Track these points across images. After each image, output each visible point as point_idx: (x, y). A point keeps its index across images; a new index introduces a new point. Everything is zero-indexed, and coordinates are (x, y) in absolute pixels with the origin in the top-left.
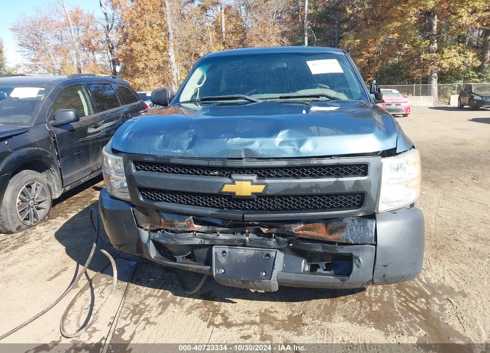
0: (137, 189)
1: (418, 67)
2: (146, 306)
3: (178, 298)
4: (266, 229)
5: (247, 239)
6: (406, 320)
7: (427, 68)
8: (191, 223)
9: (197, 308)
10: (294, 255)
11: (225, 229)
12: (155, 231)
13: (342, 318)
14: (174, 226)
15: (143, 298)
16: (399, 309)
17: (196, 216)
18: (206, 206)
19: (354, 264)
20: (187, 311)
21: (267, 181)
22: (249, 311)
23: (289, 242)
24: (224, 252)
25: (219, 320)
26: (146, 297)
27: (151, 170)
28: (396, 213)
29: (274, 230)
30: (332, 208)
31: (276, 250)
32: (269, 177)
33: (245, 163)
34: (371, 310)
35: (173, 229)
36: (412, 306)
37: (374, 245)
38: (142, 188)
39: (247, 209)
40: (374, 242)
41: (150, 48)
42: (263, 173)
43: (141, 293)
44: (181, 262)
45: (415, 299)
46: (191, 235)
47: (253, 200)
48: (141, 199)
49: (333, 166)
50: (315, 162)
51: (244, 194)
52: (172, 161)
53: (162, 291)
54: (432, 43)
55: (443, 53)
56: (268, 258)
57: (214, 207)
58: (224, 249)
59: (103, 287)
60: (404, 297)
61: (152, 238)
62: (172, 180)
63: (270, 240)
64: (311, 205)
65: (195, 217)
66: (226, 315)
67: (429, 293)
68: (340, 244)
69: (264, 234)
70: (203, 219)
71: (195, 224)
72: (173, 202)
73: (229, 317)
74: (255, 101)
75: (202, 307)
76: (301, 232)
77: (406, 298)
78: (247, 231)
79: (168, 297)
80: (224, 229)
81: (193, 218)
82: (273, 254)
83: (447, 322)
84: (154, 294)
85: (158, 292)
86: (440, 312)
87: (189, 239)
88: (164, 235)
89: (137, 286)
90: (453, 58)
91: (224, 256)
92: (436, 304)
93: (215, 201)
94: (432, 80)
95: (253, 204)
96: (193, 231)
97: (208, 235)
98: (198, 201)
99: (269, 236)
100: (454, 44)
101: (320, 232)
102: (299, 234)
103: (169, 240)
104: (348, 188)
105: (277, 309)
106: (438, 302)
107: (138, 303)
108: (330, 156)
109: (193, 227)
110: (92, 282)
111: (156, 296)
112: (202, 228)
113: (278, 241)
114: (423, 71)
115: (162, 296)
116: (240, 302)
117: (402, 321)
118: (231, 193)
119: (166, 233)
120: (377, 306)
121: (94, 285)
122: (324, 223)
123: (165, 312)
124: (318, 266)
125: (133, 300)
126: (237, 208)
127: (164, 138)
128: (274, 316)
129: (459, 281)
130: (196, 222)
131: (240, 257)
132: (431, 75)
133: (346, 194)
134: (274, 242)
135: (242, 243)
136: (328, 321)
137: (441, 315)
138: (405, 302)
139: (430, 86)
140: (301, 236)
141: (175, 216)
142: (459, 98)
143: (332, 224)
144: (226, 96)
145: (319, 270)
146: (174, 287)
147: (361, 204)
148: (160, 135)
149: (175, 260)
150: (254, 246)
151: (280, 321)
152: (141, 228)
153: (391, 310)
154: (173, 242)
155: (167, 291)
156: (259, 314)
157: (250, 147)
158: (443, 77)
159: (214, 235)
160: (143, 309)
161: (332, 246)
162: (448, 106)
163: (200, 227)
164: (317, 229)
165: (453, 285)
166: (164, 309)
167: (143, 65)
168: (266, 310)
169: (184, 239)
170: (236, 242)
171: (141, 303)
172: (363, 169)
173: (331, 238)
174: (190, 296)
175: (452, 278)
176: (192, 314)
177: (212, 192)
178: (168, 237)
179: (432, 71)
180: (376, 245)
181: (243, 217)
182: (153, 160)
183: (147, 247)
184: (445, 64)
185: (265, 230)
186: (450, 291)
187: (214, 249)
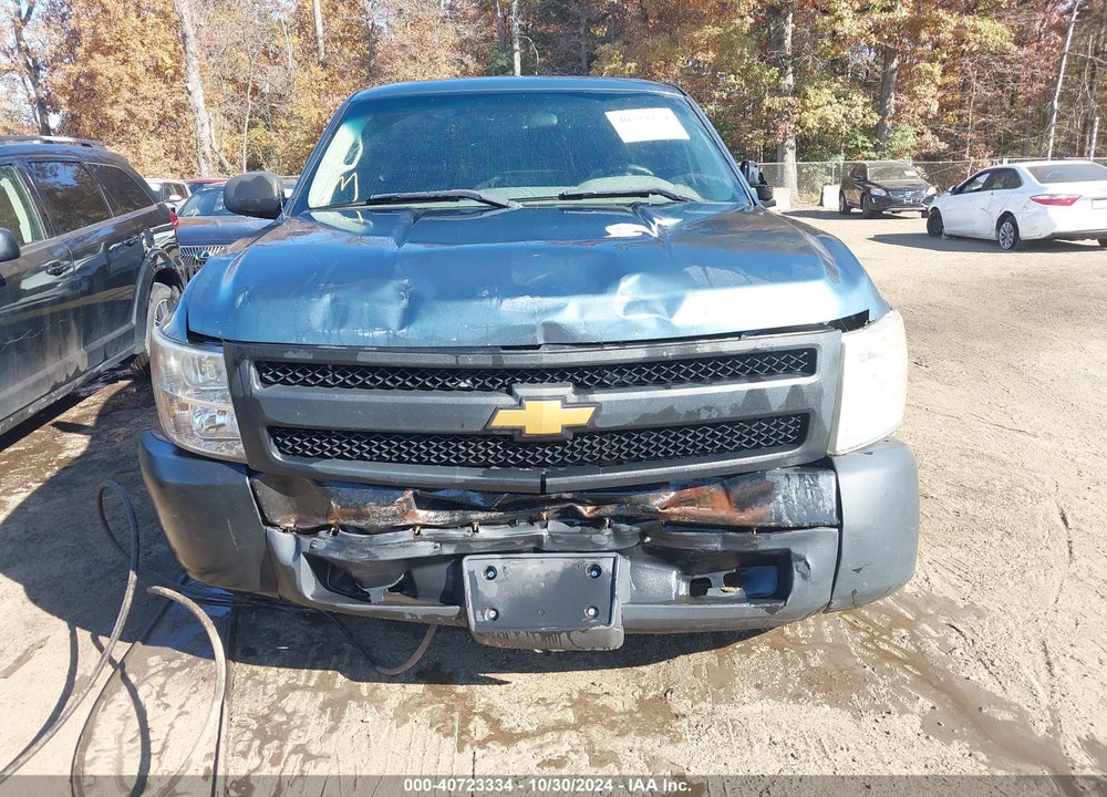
0: (266, 432)
1: (756, 125)
2: (290, 716)
3: (365, 687)
4: (589, 508)
5: (544, 533)
6: (884, 680)
7: (775, 129)
8: (410, 507)
9: (420, 705)
10: (653, 562)
11: (493, 514)
12: (313, 532)
13: (754, 691)
14: (367, 516)
15: (275, 697)
16: (863, 657)
17: (422, 489)
18: (448, 464)
19: (795, 572)
20: (396, 716)
21: (600, 397)
22: (543, 699)
23: (643, 535)
24: (490, 569)
25: (479, 728)
26: (284, 692)
27: (304, 383)
28: (871, 453)
29: (610, 509)
30: (739, 451)
31: (613, 554)
32: (603, 386)
33: (547, 358)
34: (807, 665)
35: (362, 524)
36: (885, 647)
37: (835, 527)
38: (279, 428)
39: (547, 465)
40: (835, 521)
41: (140, 70)
42: (586, 378)
43: (265, 684)
44: (381, 602)
45: (887, 632)
46: (408, 534)
47: (563, 443)
48: (277, 456)
49: (742, 356)
50: (705, 348)
51: (545, 431)
52: (362, 358)
53: (317, 673)
54: (782, 74)
55: (805, 96)
56: (594, 573)
57: (467, 464)
58: (491, 563)
59: (161, 680)
60: (864, 630)
61: (306, 548)
62: (361, 405)
63: (599, 533)
64: (694, 446)
65: (418, 491)
66: (494, 715)
67: (909, 616)
68: (762, 530)
69: (586, 518)
70: (441, 494)
71: (419, 508)
72: (361, 458)
73: (503, 718)
74: (504, 204)
75: (431, 703)
76: (675, 510)
77: (868, 632)
78: (544, 515)
79: (338, 686)
80: (489, 514)
81: (415, 495)
82: (607, 565)
83: (965, 675)
84: (301, 683)
85: (309, 677)
86: (944, 654)
87: (403, 545)
88: (340, 542)
89: (250, 667)
90: (828, 107)
91: (489, 578)
92: (931, 637)
93: (470, 451)
94: (786, 153)
95: (563, 453)
96: (413, 526)
97: (452, 533)
98: (428, 453)
99: (597, 523)
100: (828, 79)
101: (716, 506)
102: (672, 514)
103: (355, 551)
104: (777, 405)
105: (606, 687)
106: (933, 633)
107: (266, 711)
108: (738, 335)
109: (414, 515)
110: (126, 670)
111: (305, 688)
112: (436, 517)
113: (617, 534)
114: (768, 134)
115: (323, 685)
116: (514, 678)
117: (877, 683)
118: (513, 429)
119: (343, 536)
120: (816, 656)
121: (133, 678)
122: (723, 485)
123: (343, 725)
124: (707, 583)
125: (251, 704)
126: (524, 465)
127: (334, 301)
128: (604, 706)
129: (958, 583)
130: (422, 503)
131: (531, 577)
132: (783, 143)
133: (769, 419)
134: (609, 536)
135: (532, 545)
136: (727, 701)
137: (950, 661)
138: (871, 640)
139: (782, 167)
140: (674, 519)
141: (368, 493)
142: (841, 193)
143: (741, 487)
144: (432, 193)
145: (711, 592)
146: (347, 660)
147: (800, 438)
148: (321, 294)
149: (365, 598)
150: (562, 548)
151: (621, 713)
152: (274, 525)
153: (849, 662)
154: (364, 557)
155: (330, 672)
156: (569, 704)
157: (558, 318)
158: (806, 148)
159: (467, 532)
160: (282, 723)
161: (744, 535)
162: (820, 209)
163: (432, 514)
164: (708, 499)
165: (950, 593)
166: (337, 718)
167: (123, 113)
168: (581, 692)
169: (392, 547)
170: (519, 543)
171: (274, 708)
172: (805, 361)
173: (743, 518)
174: (391, 679)
175: (944, 580)
176: (412, 723)
177: (467, 429)
178: (351, 544)
179: (785, 134)
180: (840, 527)
181: (543, 484)
182: (311, 357)
183: (290, 574)
184: (811, 120)
185: (586, 511)
186: (948, 606)
187: (467, 564)
